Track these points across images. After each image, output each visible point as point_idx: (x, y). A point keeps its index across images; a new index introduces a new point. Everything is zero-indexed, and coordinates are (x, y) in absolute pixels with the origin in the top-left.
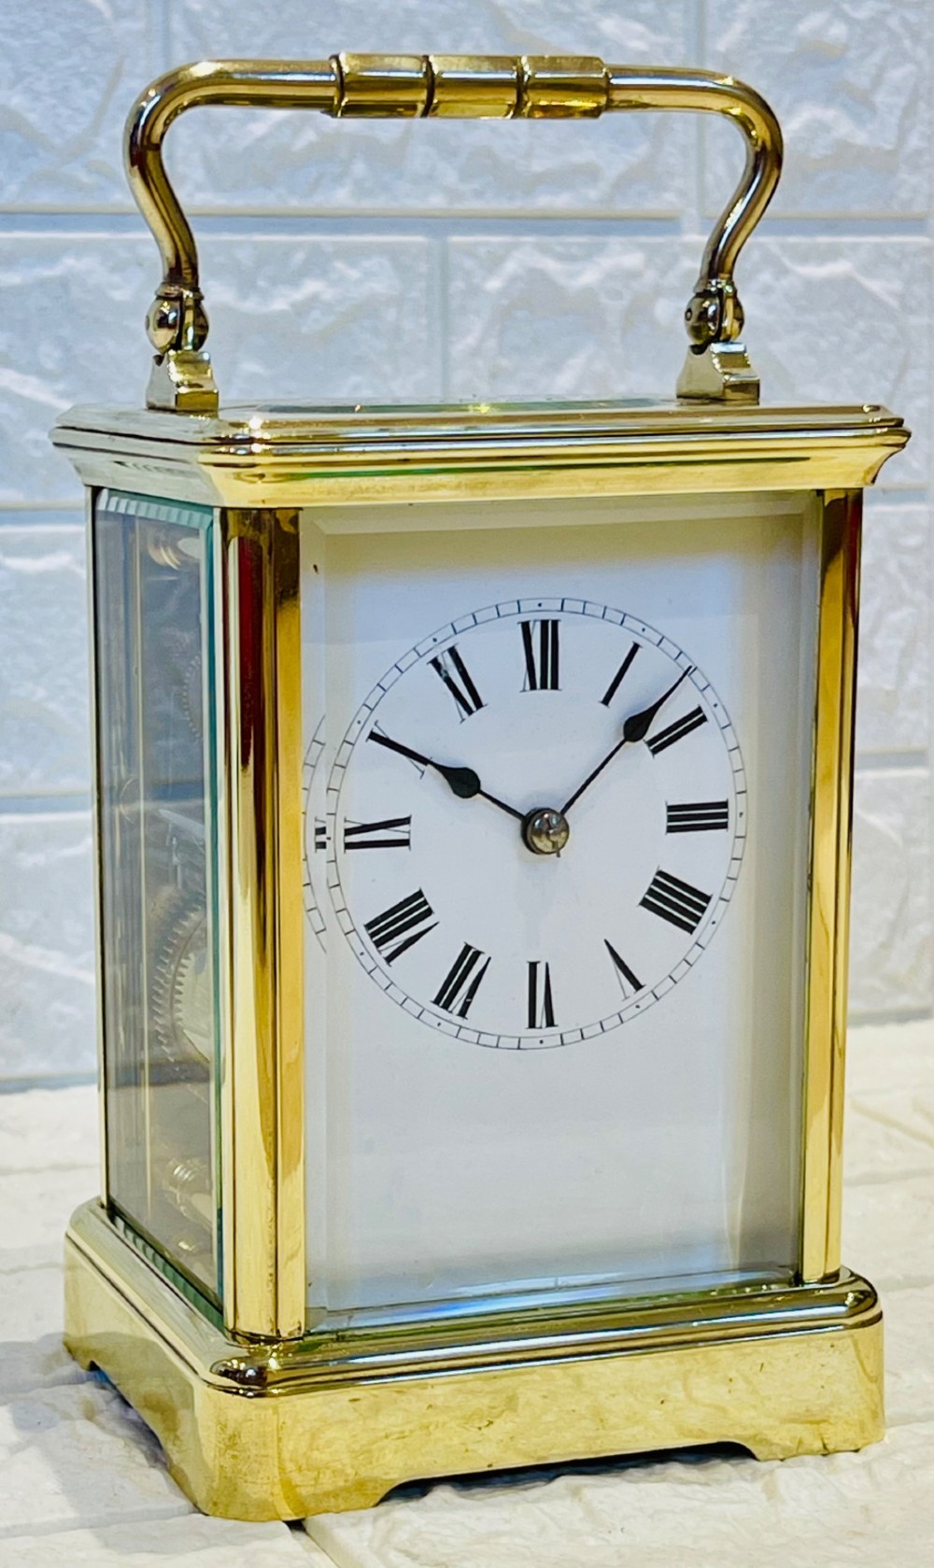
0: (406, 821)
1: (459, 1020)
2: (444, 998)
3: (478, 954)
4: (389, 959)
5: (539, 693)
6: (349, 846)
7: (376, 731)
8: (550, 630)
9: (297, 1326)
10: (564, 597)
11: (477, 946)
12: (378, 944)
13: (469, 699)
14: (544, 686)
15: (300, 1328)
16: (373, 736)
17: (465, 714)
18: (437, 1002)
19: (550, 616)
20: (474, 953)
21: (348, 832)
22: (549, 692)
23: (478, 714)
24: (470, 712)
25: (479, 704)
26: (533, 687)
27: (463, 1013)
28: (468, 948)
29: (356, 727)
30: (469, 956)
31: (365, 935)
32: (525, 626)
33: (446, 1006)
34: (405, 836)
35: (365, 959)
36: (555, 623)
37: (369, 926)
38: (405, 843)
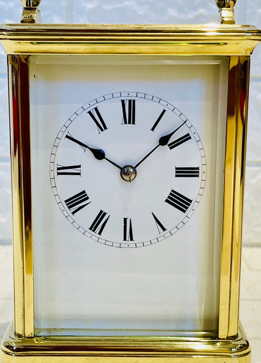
0: (79, 166)
1: (99, 236)
2: (93, 227)
3: (105, 214)
4: (73, 213)
5: (128, 125)
6: (59, 174)
7: (68, 135)
8: (132, 104)
9: (31, 333)
10: (137, 92)
11: (105, 211)
12: (69, 207)
13: (102, 126)
14: (130, 123)
15: (32, 334)
16: (67, 137)
17: (100, 131)
18: (91, 229)
19: (132, 99)
20: (104, 213)
21: (59, 169)
22: (131, 125)
23: (105, 131)
24: (102, 130)
25: (106, 128)
26: (126, 123)
27: (100, 233)
28: (101, 211)
29: (61, 133)
30: (102, 215)
31: (65, 204)
32: (123, 101)
33: (94, 231)
34: (79, 172)
35: (65, 212)
36: (134, 101)
37: (66, 201)
38: (79, 174)
